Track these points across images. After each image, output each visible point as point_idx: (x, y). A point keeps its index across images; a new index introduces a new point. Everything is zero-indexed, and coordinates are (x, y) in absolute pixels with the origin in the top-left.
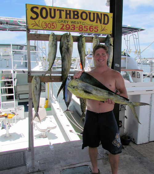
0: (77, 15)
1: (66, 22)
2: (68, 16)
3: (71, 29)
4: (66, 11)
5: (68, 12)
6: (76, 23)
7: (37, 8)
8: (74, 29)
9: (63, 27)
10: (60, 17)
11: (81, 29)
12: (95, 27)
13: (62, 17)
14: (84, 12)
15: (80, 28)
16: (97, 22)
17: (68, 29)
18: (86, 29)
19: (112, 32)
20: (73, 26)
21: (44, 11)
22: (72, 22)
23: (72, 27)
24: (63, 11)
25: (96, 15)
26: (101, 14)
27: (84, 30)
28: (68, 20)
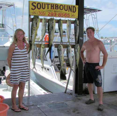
0: (57, 7)
1: (51, 11)
2: (52, 7)
3: (54, 15)
4: (51, 5)
5: (52, 5)
6: (57, 12)
7: (35, 3)
8: (56, 15)
9: (49, 14)
10: (48, 8)
11: (59, 15)
12: (68, 14)
14: (61, 5)
16: (69, 11)
17: (52, 15)
18: (62, 15)
19: (78, 17)
20: (55, 14)
21: (39, 5)
22: (54, 11)
25: (68, 7)
26: (71, 6)
27: (61, 16)
28: (52, 10)
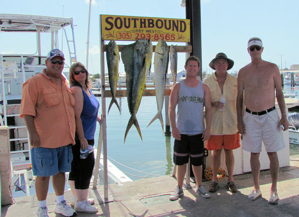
0: (152, 23)
1: (141, 31)
2: (143, 25)
4: (141, 20)
5: (143, 21)
6: (152, 31)
7: (112, 18)
9: (138, 36)
10: (135, 26)
11: (156, 38)
12: (171, 35)
13: (137, 26)
14: (159, 20)
16: (173, 30)
18: (162, 38)
19: (190, 40)
20: (148, 35)
21: (119, 21)
22: (147, 31)
24: (138, 19)
25: (172, 22)
26: (178, 21)
28: (143, 29)
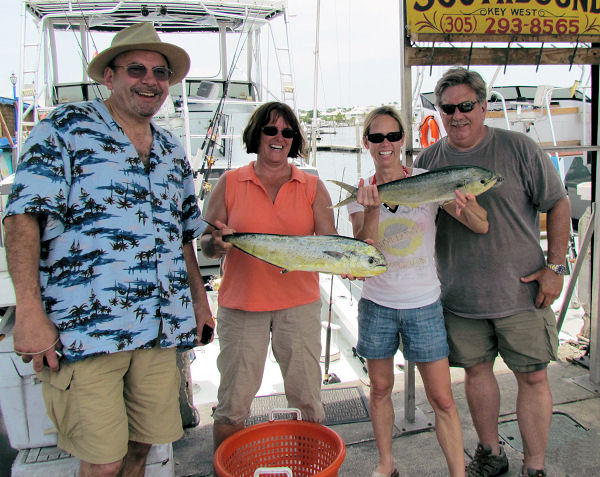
1: (500, 13)
3: (512, 31)
6: (524, 13)
8: (519, 30)
9: (492, 25)
11: (535, 29)
12: (571, 22)
15: (534, 26)
16: (575, 8)
17: (503, 30)
18: (547, 30)
20: (516, 22)
22: (514, 12)
23: (515, 26)
27: (544, 31)
28: (505, 5)
